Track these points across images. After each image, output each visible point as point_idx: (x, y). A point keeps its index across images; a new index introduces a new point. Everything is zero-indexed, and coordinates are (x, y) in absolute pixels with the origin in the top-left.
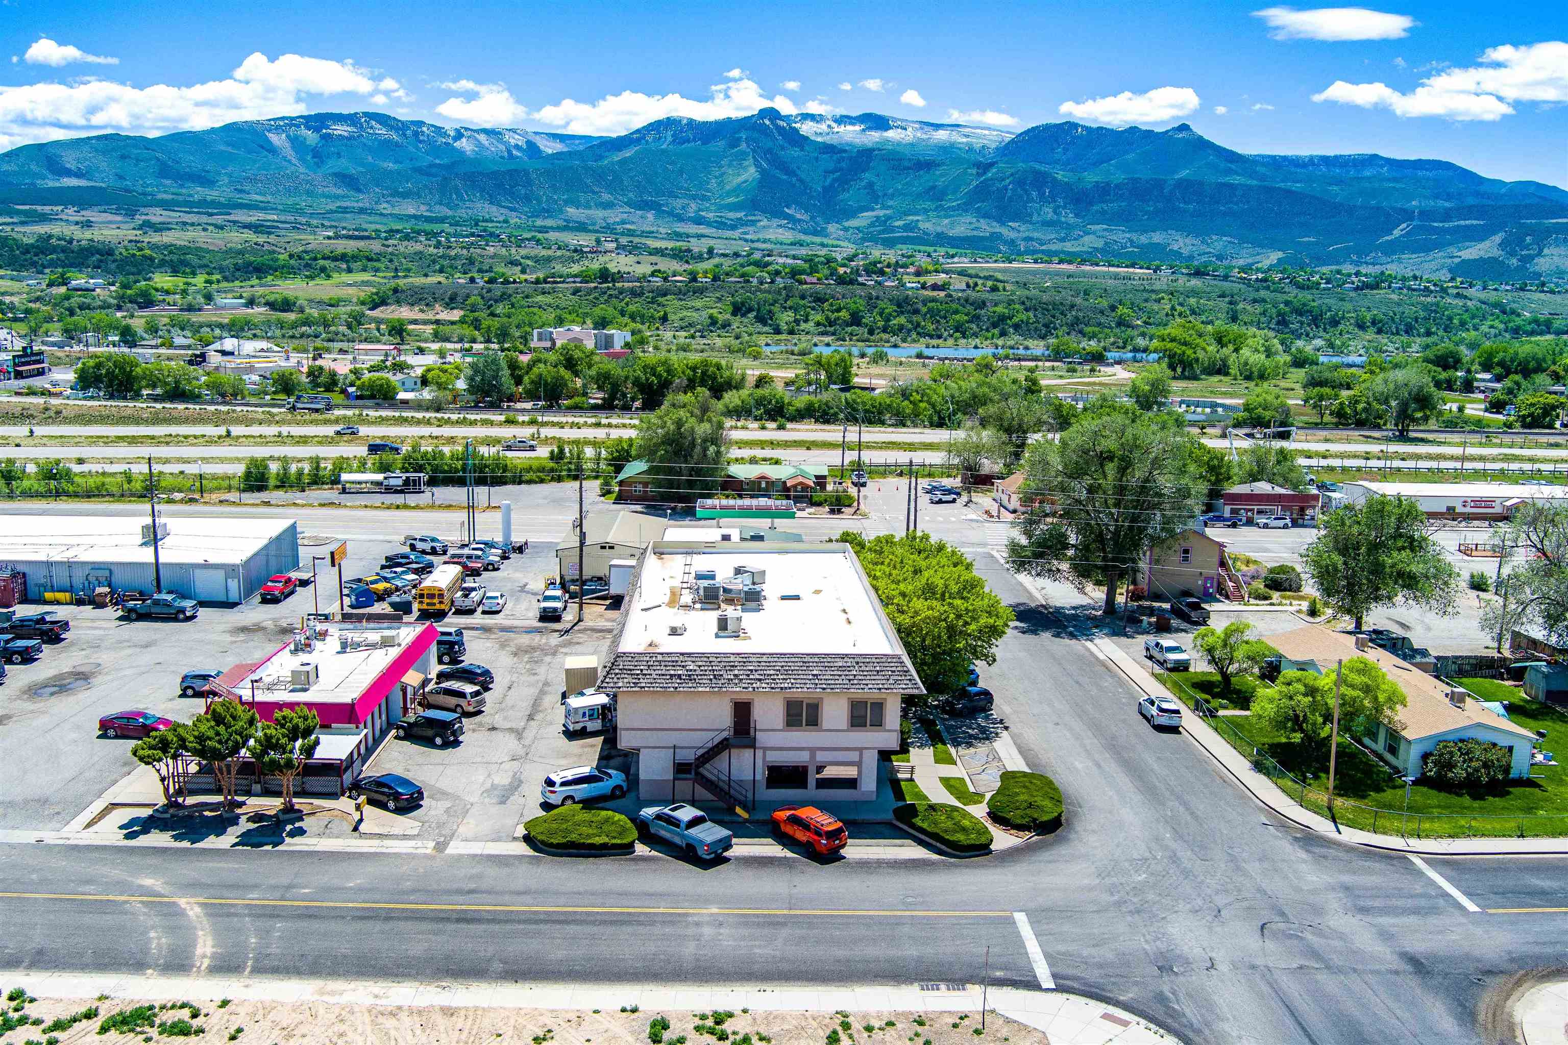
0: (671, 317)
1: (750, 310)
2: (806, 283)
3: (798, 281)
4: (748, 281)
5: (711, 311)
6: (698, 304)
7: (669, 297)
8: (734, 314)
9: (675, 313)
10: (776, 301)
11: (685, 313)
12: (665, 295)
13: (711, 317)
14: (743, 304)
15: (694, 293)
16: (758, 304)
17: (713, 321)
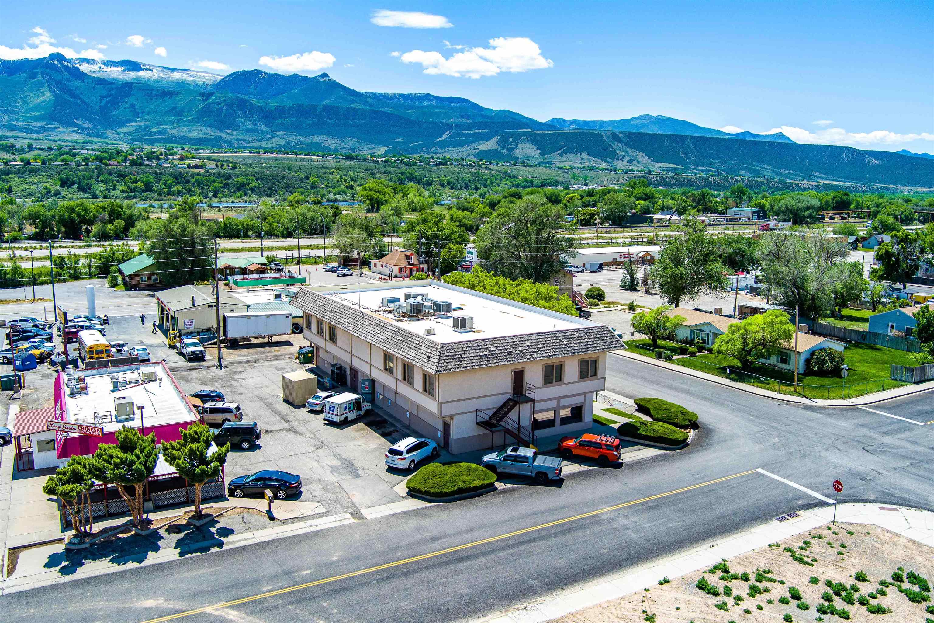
0: (14, 189)
1: (73, 183)
2: (110, 165)
3: (104, 164)
4: (68, 164)
5: (45, 184)
6: (35, 180)
7: (11, 176)
8: (62, 185)
9: (17, 187)
10: (91, 177)
11: (25, 186)
12: (8, 174)
13: (46, 188)
14: (68, 179)
15: (30, 172)
16: (79, 179)
17: (48, 192)
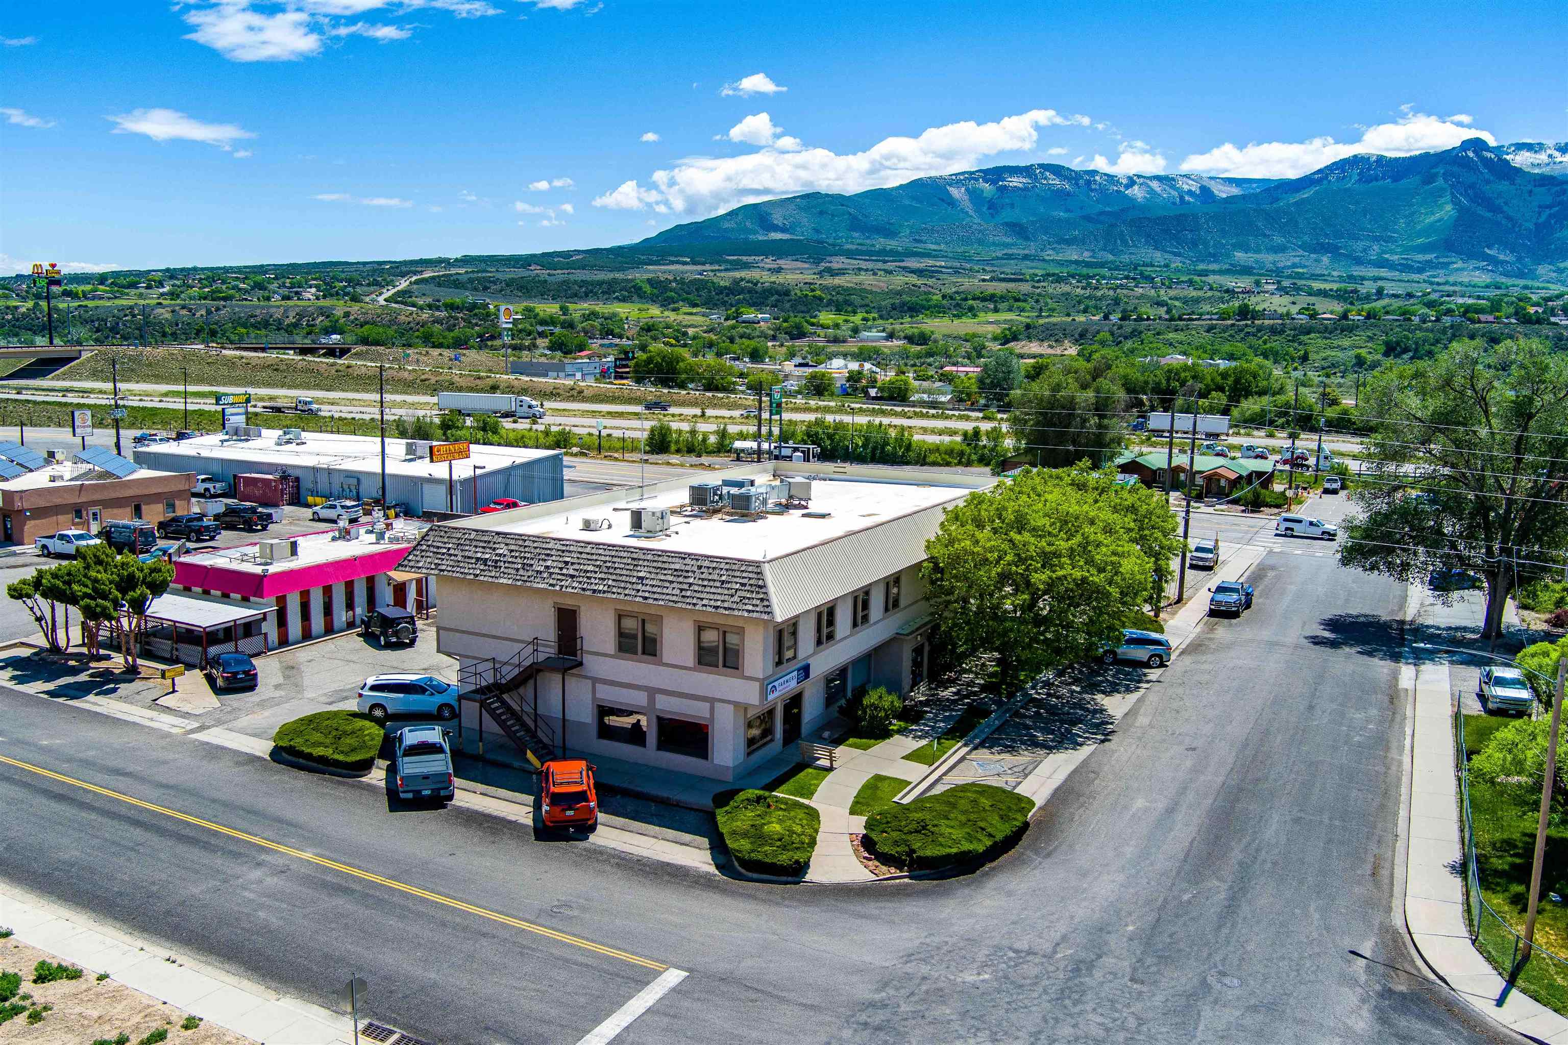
0: (1312, 356)
2: (1479, 322)
3: (1469, 320)
4: (1409, 319)
5: (1360, 351)
6: (1346, 342)
7: (1312, 335)
8: (1386, 354)
9: (1317, 353)
11: (1329, 352)
12: (1308, 333)
13: (1358, 357)
14: (1398, 343)
15: (1342, 331)
16: (1416, 344)
17: (1360, 362)
